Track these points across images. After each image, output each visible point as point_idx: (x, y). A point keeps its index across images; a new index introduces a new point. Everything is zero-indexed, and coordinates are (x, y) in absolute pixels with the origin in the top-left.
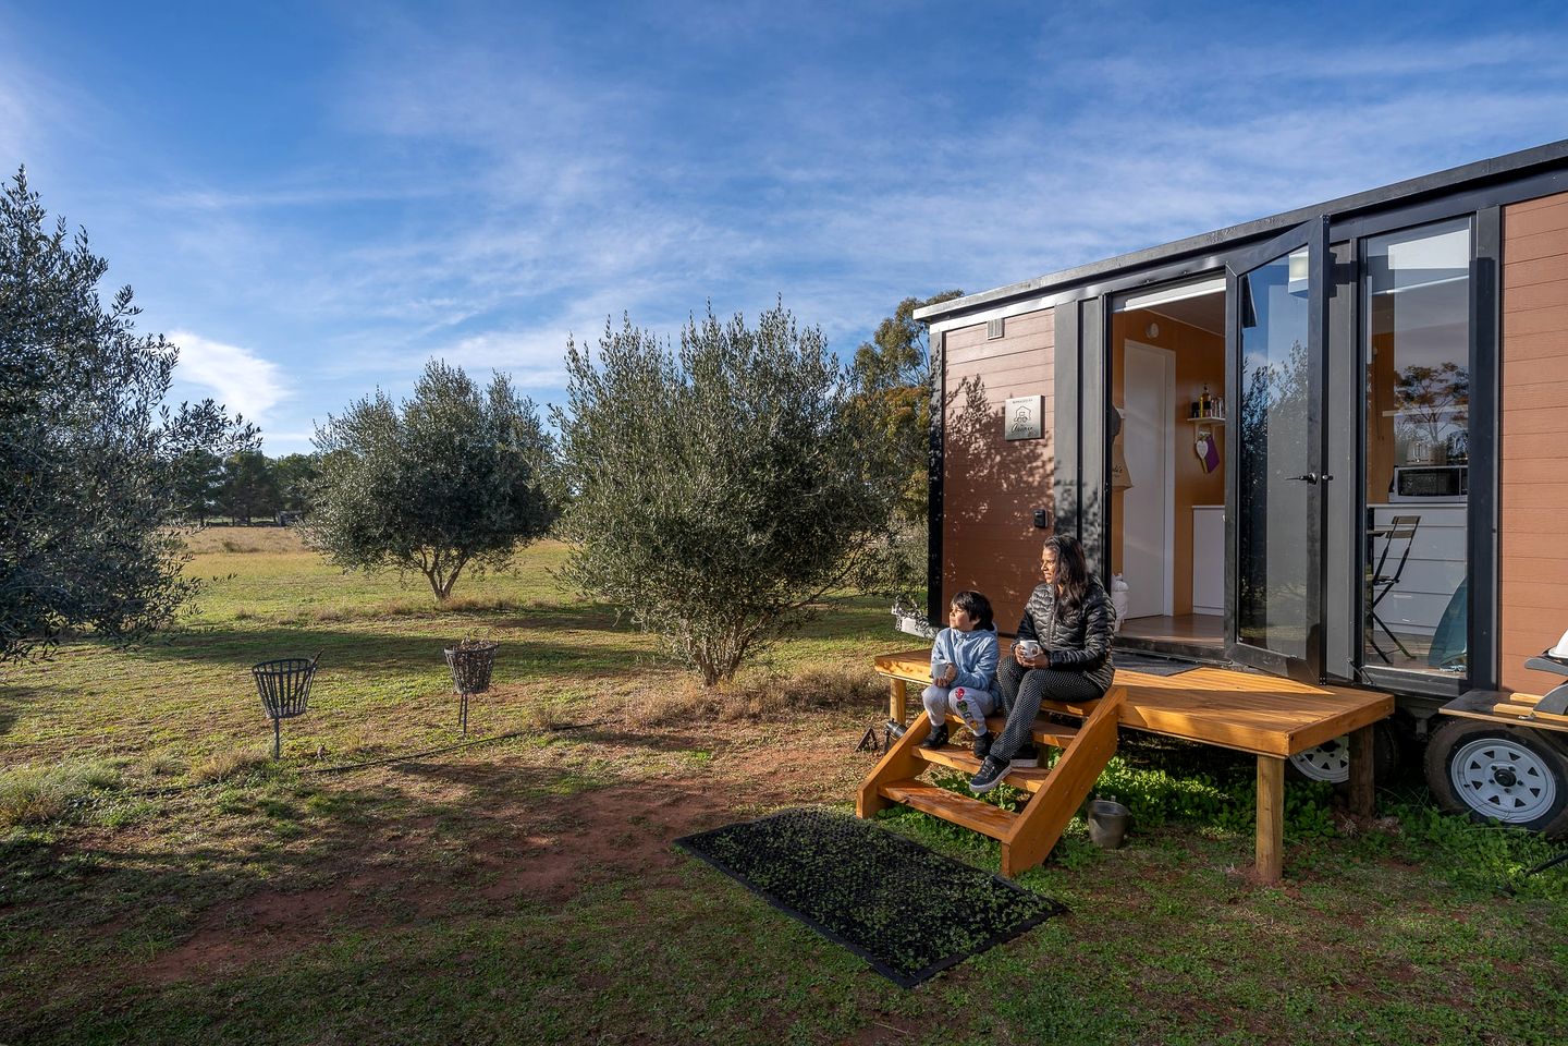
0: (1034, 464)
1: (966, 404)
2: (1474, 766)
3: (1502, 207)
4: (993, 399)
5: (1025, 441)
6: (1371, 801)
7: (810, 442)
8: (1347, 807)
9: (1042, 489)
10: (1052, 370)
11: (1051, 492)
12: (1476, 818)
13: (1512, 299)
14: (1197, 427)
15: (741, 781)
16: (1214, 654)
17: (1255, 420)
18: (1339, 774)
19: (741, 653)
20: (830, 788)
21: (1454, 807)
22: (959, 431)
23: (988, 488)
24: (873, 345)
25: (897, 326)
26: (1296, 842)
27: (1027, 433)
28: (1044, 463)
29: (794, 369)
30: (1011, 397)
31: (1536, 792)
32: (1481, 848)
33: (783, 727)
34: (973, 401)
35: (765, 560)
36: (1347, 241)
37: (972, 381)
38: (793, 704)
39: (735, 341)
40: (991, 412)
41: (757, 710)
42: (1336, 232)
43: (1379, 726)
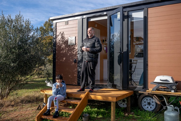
0: (74, 50)
1: (61, 38)
2: (145, 102)
3: (148, 8)
4: (66, 37)
5: (72, 45)
6: (130, 110)
7: (27, 44)
8: (126, 111)
9: (75, 55)
10: (77, 31)
11: (77, 55)
12: (145, 111)
13: (149, 24)
14: (104, 45)
15: (9, 119)
16: (106, 86)
17: (113, 44)
18: (125, 106)
19: (10, 91)
20: (30, 118)
21: (142, 109)
22: (59, 43)
23: (65, 55)
24: (43, 26)
25: (49, 23)
26: (118, 118)
27: (73, 44)
28: (76, 50)
29: (23, 28)
30: (70, 36)
31: (153, 105)
32: (145, 115)
33: (19, 107)
34: (62, 37)
35: (15, 70)
36: (126, 12)
37: (62, 33)
38: (22, 102)
39: (9, 20)
40: (66, 39)
41: (13, 104)
42: (124, 10)
43: (131, 96)
